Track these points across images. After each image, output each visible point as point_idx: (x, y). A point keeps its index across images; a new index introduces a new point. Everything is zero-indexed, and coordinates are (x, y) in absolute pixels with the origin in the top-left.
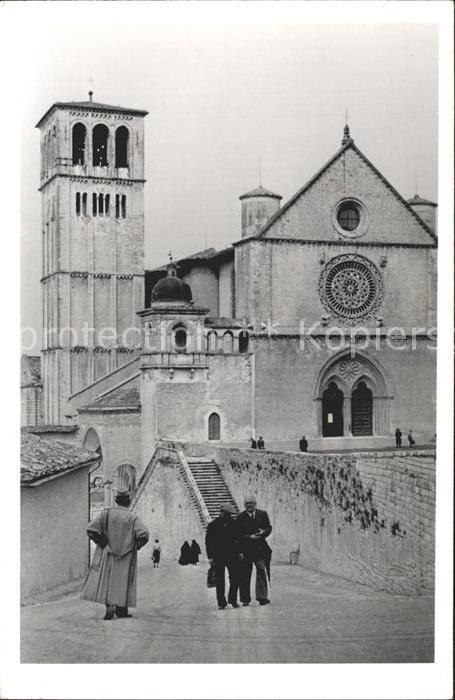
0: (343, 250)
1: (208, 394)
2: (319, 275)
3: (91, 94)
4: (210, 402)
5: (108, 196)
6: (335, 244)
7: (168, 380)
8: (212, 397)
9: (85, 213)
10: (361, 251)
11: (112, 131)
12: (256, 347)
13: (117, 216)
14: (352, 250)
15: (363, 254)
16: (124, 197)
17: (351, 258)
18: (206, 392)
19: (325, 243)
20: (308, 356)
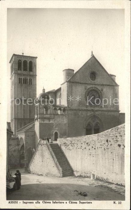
0: (91, 86)
1: (54, 126)
2: (85, 93)
3: (23, 54)
4: (55, 129)
5: (27, 79)
6: (90, 84)
7: (42, 122)
8: (55, 127)
9: (21, 83)
10: (96, 86)
11: (28, 62)
12: (68, 113)
13: (30, 84)
14: (94, 86)
15: (97, 87)
16: (31, 79)
17: (94, 88)
18: (53, 126)
19: (87, 84)
20: (82, 116)
